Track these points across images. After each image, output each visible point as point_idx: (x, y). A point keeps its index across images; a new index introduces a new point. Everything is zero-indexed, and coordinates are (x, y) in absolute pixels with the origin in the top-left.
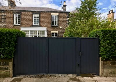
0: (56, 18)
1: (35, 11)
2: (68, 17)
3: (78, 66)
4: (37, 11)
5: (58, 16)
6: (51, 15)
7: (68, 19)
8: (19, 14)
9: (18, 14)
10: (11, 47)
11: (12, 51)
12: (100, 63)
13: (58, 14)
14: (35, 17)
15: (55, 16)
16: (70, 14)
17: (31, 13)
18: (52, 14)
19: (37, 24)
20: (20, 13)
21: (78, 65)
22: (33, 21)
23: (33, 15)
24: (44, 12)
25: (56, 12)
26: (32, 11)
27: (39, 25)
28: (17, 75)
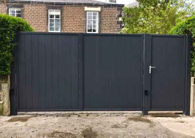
0: (94, 18)
1: (53, 3)
2: (120, 16)
3: (146, 94)
4: (57, 4)
5: (100, 13)
6: (86, 11)
7: (120, 19)
8: (19, 9)
9: (16, 10)
10: (5, 50)
11: (8, 59)
12: (192, 88)
13: (99, 9)
14: (52, 16)
15: (94, 14)
16: (123, 8)
17: (44, 7)
18: (86, 9)
19: (57, 30)
20: (21, 6)
21: (146, 91)
22: (47, 25)
23: (47, 10)
24: (71, 4)
25: (97, 5)
26: (46, 3)
27: (59, 32)
28: (18, 113)
